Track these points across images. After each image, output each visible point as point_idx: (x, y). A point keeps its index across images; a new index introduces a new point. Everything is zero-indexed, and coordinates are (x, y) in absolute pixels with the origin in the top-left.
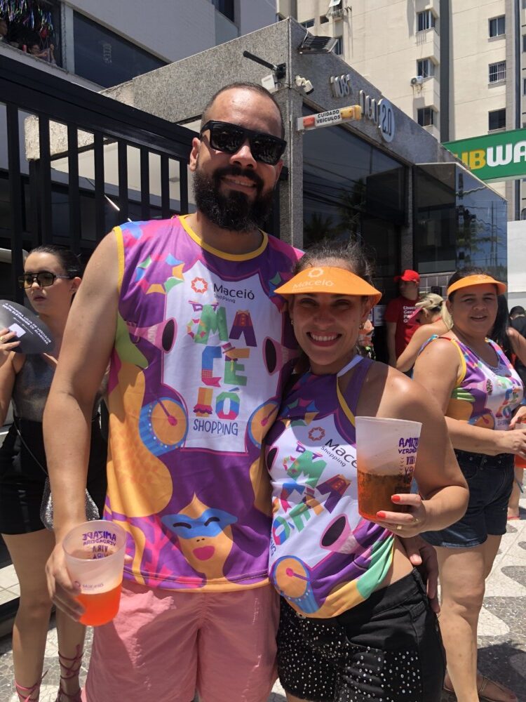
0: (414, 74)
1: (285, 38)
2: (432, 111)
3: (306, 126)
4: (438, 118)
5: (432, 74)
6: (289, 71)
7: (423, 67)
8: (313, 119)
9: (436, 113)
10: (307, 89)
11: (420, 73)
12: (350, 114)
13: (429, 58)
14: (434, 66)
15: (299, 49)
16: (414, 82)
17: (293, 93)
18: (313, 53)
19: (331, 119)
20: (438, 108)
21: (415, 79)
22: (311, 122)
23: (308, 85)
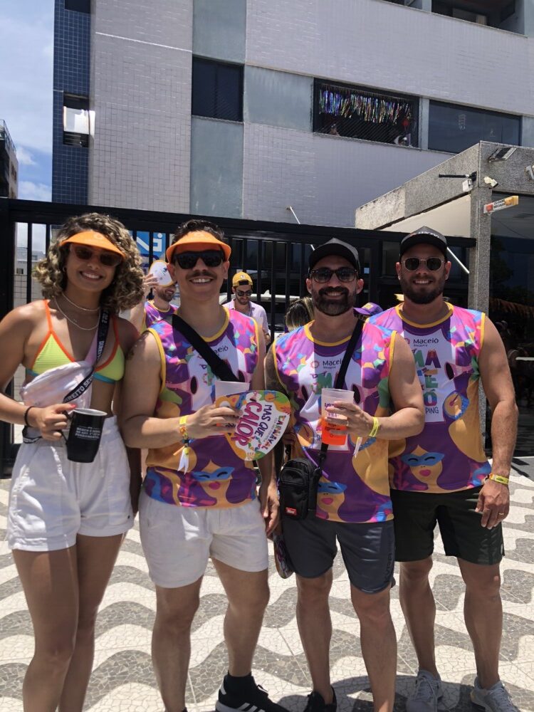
1: (477, 156)
3: (488, 211)
6: (478, 176)
8: (492, 206)
10: (493, 185)
12: (509, 203)
15: (489, 159)
17: (482, 190)
18: (497, 161)
19: (501, 205)
22: (490, 208)
23: (493, 183)
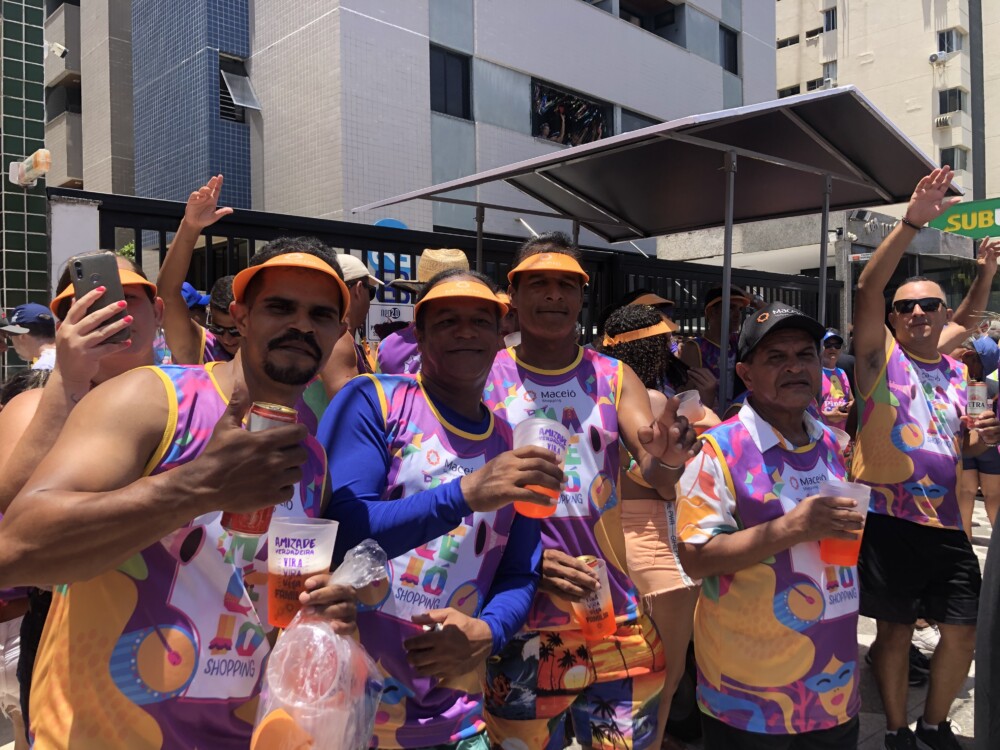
0: (934, 49)
1: (843, 217)
2: (960, 92)
3: (854, 260)
4: (968, 102)
5: (959, 48)
6: (845, 232)
7: (945, 40)
8: (859, 257)
9: (966, 94)
11: (942, 48)
13: (954, 28)
14: (961, 36)
15: (849, 219)
16: (933, 59)
20: (967, 87)
21: (935, 55)
22: (856, 258)
23: (854, 237)
